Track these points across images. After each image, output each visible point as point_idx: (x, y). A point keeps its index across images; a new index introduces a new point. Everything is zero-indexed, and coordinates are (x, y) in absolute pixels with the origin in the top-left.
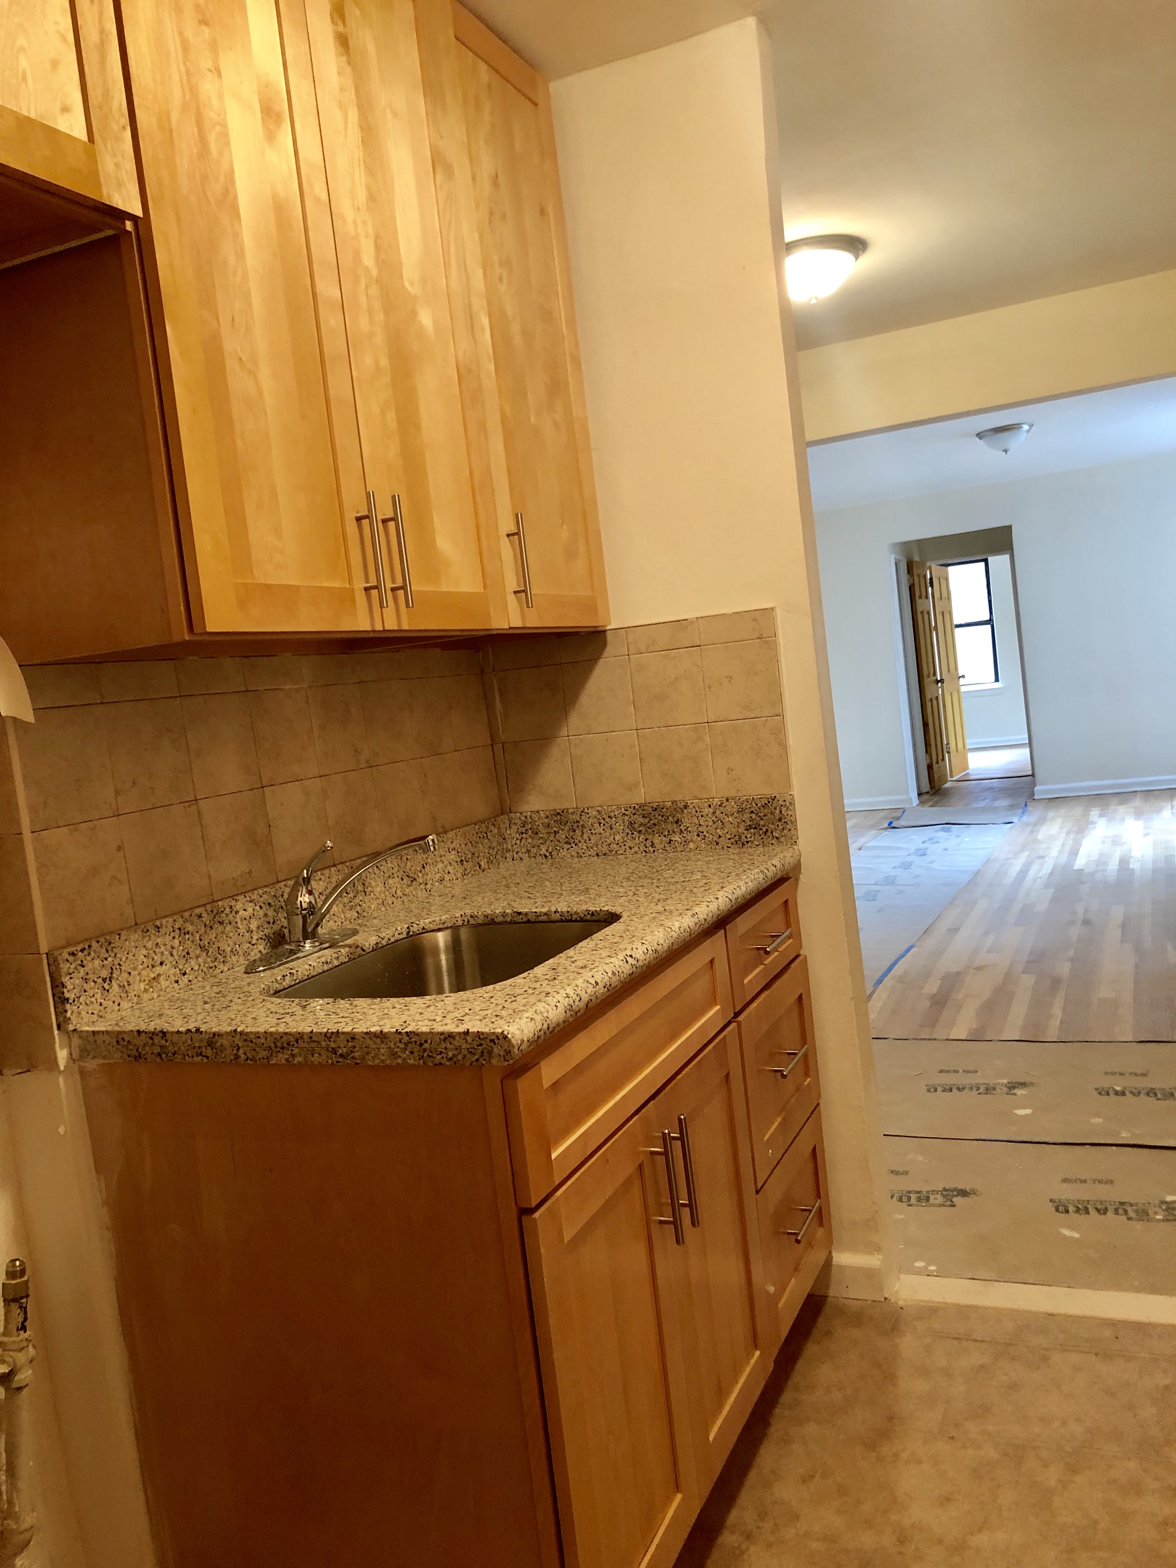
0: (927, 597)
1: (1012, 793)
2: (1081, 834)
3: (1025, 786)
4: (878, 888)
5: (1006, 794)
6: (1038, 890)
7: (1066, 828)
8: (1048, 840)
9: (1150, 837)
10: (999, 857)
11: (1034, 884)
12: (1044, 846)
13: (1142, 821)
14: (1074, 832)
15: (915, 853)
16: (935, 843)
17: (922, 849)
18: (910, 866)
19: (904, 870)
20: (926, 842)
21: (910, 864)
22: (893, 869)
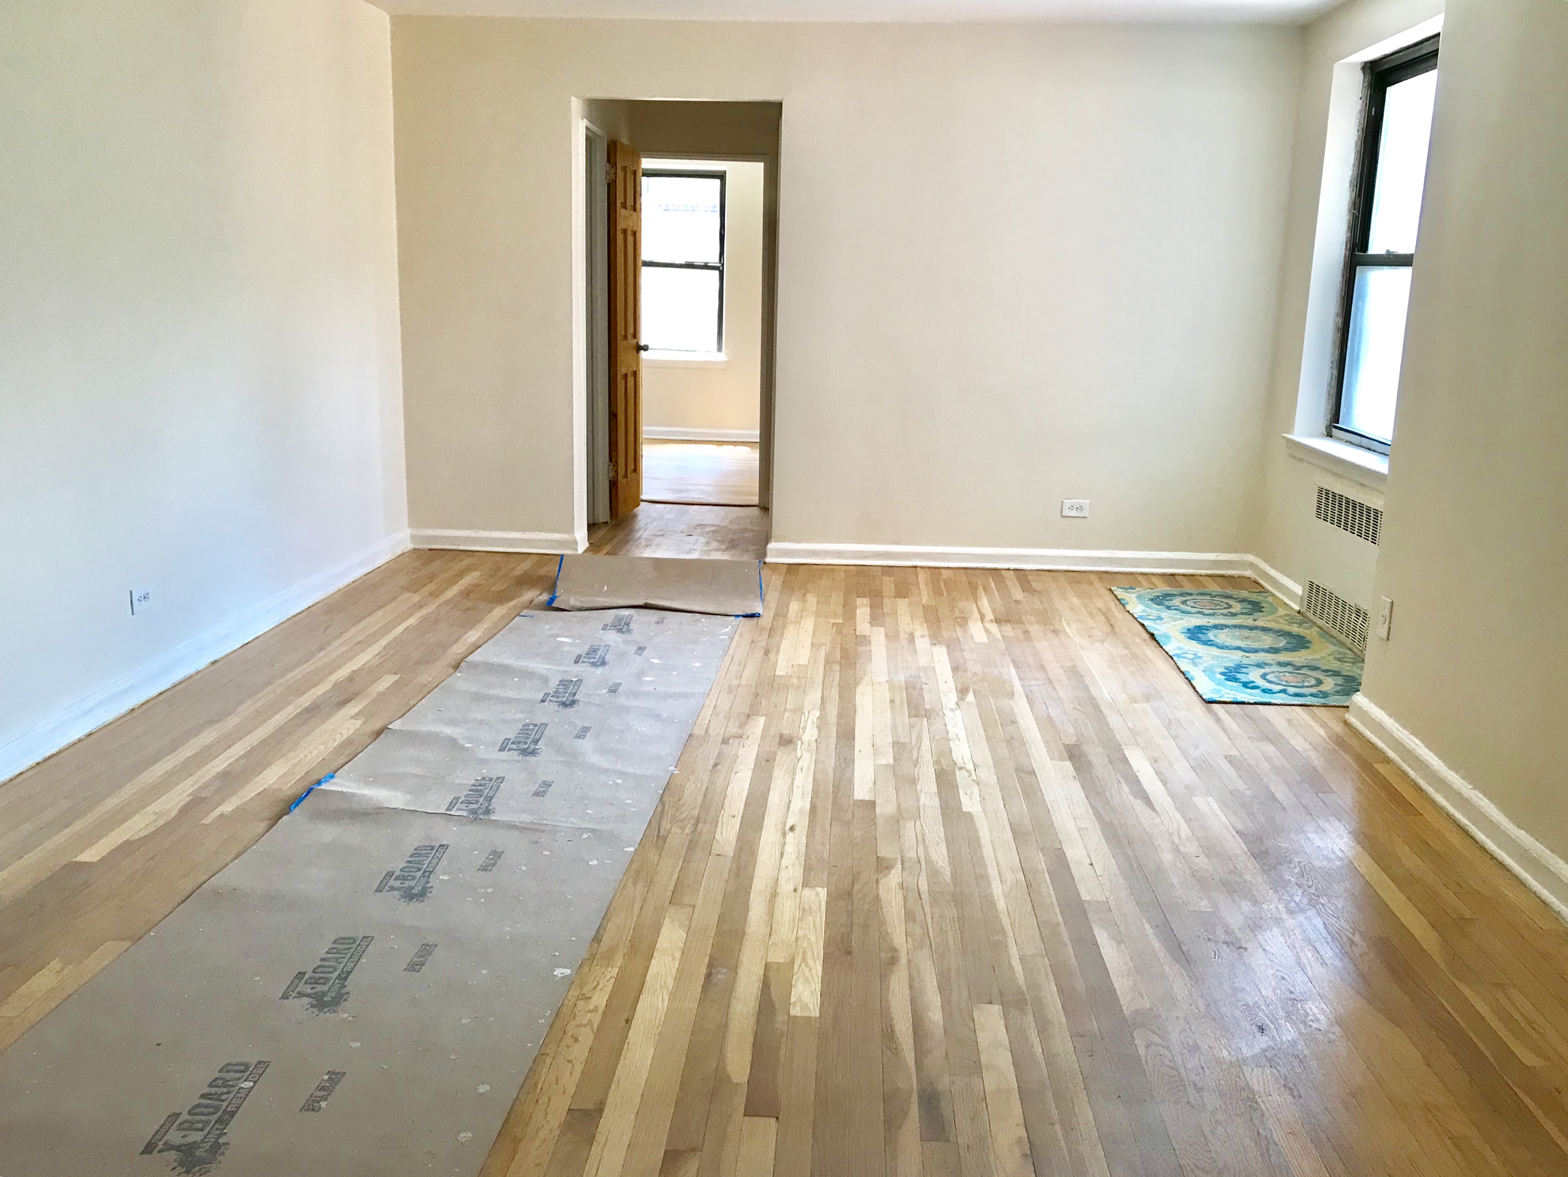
1: (731, 541)
2: (851, 672)
3: (750, 527)
4: (448, 833)
5: (722, 542)
6: (792, 888)
7: (823, 648)
8: (795, 681)
9: (970, 697)
10: (712, 732)
11: (782, 855)
12: (791, 700)
13: (944, 649)
14: (836, 662)
15: (556, 694)
16: (598, 666)
17: (572, 681)
18: (536, 742)
19: (521, 757)
20: (582, 659)
21: (537, 737)
22: (502, 749)
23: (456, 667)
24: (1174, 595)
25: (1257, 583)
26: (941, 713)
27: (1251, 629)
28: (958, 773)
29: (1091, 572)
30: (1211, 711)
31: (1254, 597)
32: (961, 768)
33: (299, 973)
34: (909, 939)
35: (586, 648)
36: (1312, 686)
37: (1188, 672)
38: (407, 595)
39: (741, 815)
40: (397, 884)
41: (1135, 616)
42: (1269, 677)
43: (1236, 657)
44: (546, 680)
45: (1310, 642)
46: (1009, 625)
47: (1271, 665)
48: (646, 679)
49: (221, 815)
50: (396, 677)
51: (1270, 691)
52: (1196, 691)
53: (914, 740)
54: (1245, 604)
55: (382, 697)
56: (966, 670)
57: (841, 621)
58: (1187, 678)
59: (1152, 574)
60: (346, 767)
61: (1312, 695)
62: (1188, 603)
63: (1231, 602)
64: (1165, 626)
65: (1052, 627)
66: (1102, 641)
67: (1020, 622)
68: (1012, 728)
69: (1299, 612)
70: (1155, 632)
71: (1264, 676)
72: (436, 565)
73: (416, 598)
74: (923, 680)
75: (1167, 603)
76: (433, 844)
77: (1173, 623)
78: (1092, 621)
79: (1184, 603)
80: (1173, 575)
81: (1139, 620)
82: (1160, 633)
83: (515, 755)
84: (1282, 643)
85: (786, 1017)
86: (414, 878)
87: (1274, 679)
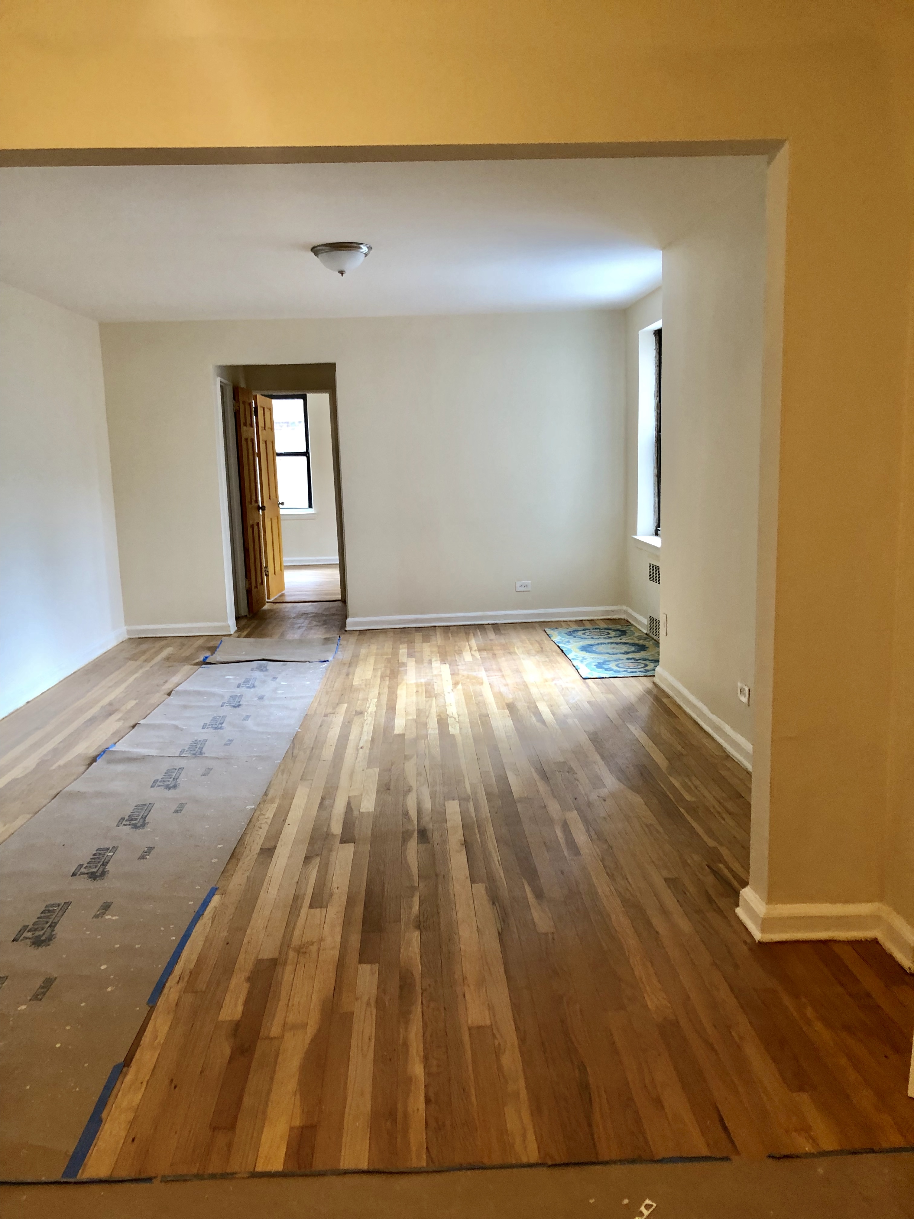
0: (252, 425)
1: (325, 621)
2: (395, 680)
3: (336, 613)
4: (182, 763)
5: (319, 622)
6: (362, 769)
7: (380, 670)
8: (363, 687)
9: (460, 687)
10: (317, 712)
11: (357, 758)
12: (361, 695)
13: (447, 666)
14: (387, 676)
15: (229, 702)
16: (251, 688)
17: (237, 696)
18: (222, 724)
19: (215, 730)
20: (241, 685)
21: (222, 722)
22: (203, 728)
23: (169, 694)
24: (579, 631)
25: (628, 621)
26: (443, 695)
27: (617, 644)
28: (449, 719)
29: (536, 622)
30: (585, 683)
31: (624, 628)
32: (451, 717)
33: (122, 818)
34: (418, 783)
35: (243, 680)
36: (641, 668)
37: (577, 666)
38: (131, 662)
39: (335, 745)
40: (161, 784)
41: (555, 642)
42: (620, 665)
43: (606, 657)
44: (222, 697)
45: (648, 648)
46: (485, 652)
47: (623, 660)
48: (279, 692)
49: (59, 766)
50: (136, 701)
51: (619, 671)
52: (580, 675)
53: (427, 707)
54: (618, 632)
55: (130, 711)
56: (458, 674)
57: (390, 657)
58: (576, 669)
59: (570, 621)
60: (120, 741)
61: (640, 672)
62: (586, 634)
63: (610, 632)
64: (571, 645)
65: (508, 651)
66: (534, 656)
67: (492, 649)
68: (480, 698)
69: (646, 634)
70: (563, 649)
71: (617, 665)
72: (144, 646)
73: (138, 663)
74: (435, 681)
75: (574, 635)
76: (176, 768)
77: (575, 644)
78: (531, 646)
79: (584, 634)
80: (581, 621)
81: (557, 644)
82: (566, 649)
83: (211, 730)
84: (633, 649)
85: (358, 813)
86: (169, 781)
87: (623, 666)
